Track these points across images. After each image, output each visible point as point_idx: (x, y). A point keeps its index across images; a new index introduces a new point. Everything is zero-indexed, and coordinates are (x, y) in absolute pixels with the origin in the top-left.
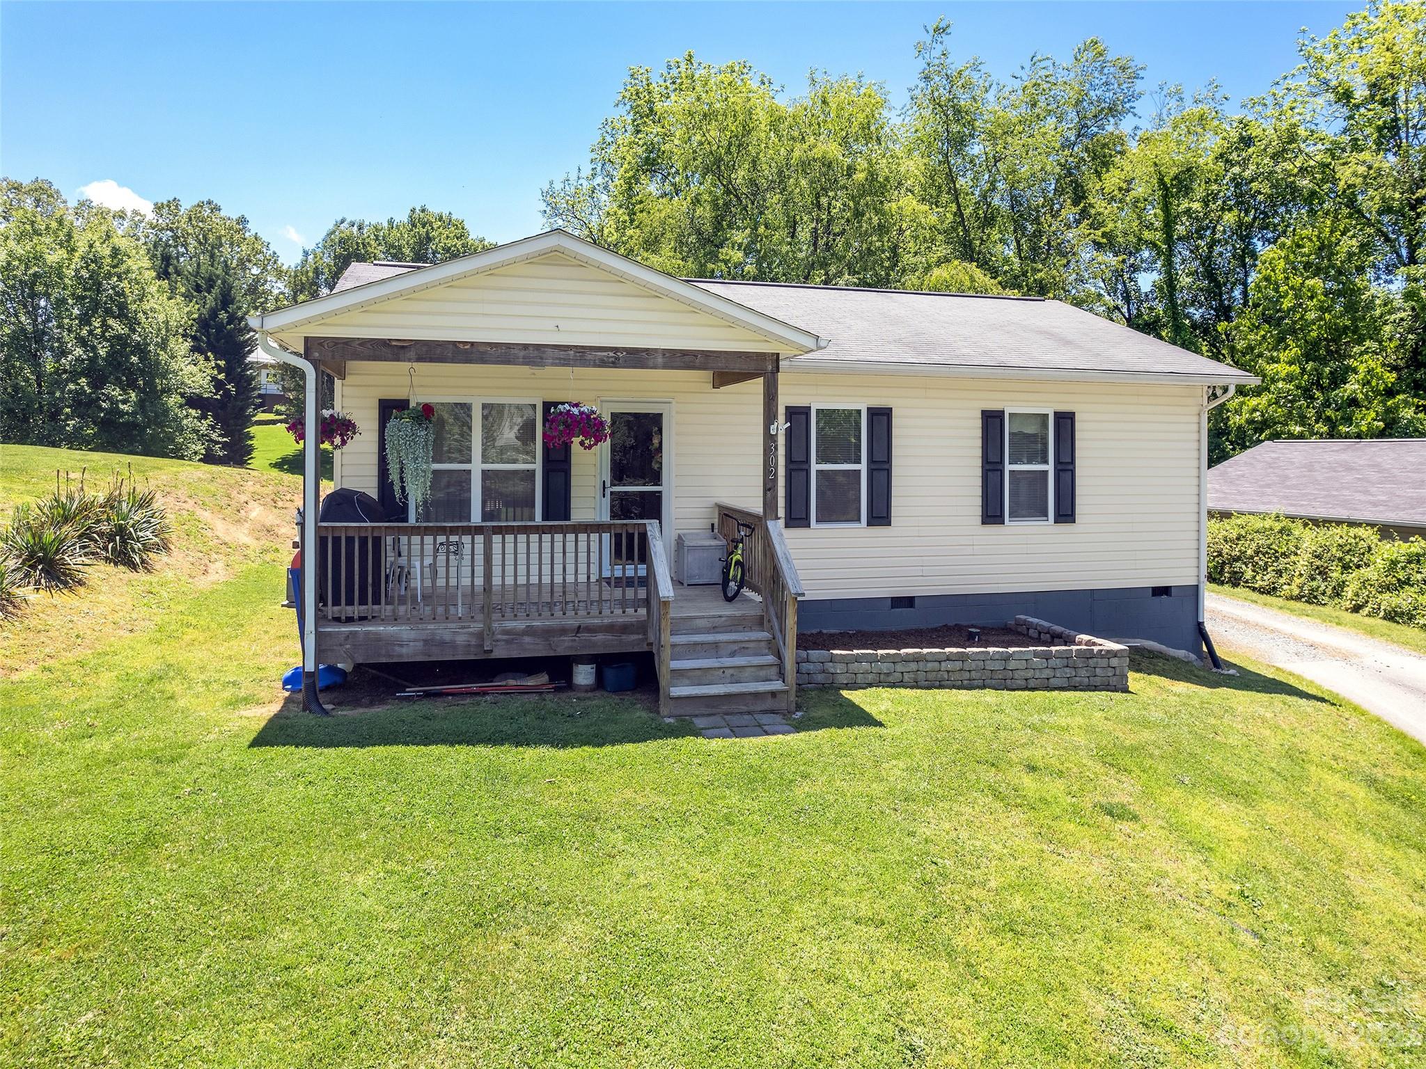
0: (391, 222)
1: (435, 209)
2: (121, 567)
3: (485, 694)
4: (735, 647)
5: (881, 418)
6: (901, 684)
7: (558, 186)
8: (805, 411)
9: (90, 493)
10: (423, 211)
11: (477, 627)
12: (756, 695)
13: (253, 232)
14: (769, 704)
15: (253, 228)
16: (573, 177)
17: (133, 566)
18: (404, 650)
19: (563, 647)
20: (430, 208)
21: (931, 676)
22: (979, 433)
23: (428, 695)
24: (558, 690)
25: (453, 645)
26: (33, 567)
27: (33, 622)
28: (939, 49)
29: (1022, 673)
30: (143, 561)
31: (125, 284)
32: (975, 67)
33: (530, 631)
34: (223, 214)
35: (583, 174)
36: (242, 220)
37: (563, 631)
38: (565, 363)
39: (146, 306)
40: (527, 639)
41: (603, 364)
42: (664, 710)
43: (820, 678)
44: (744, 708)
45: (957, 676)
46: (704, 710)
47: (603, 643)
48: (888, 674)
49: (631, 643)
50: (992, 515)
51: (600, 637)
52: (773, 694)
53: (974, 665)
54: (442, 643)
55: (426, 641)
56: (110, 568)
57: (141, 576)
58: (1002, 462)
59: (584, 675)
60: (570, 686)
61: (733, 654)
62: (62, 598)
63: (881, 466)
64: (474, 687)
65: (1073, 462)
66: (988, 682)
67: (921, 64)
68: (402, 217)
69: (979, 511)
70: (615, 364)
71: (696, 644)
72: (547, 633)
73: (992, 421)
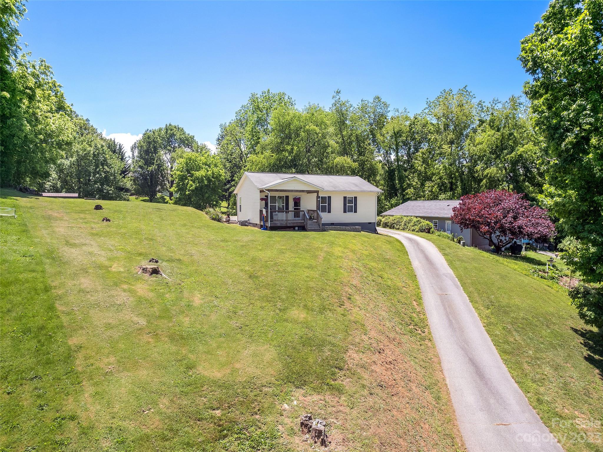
5: (330, 198)
8: (321, 197)
11: (286, 222)
12: (317, 229)
18: (278, 225)
19: (295, 225)
22: (343, 200)
28: (338, 97)
29: (348, 230)
32: (348, 102)
33: (292, 223)
47: (299, 225)
49: (302, 225)
55: (281, 224)
58: (346, 204)
59: (297, 228)
61: (315, 226)
63: (329, 204)
65: (357, 204)
67: (333, 101)
69: (343, 211)
73: (345, 198)
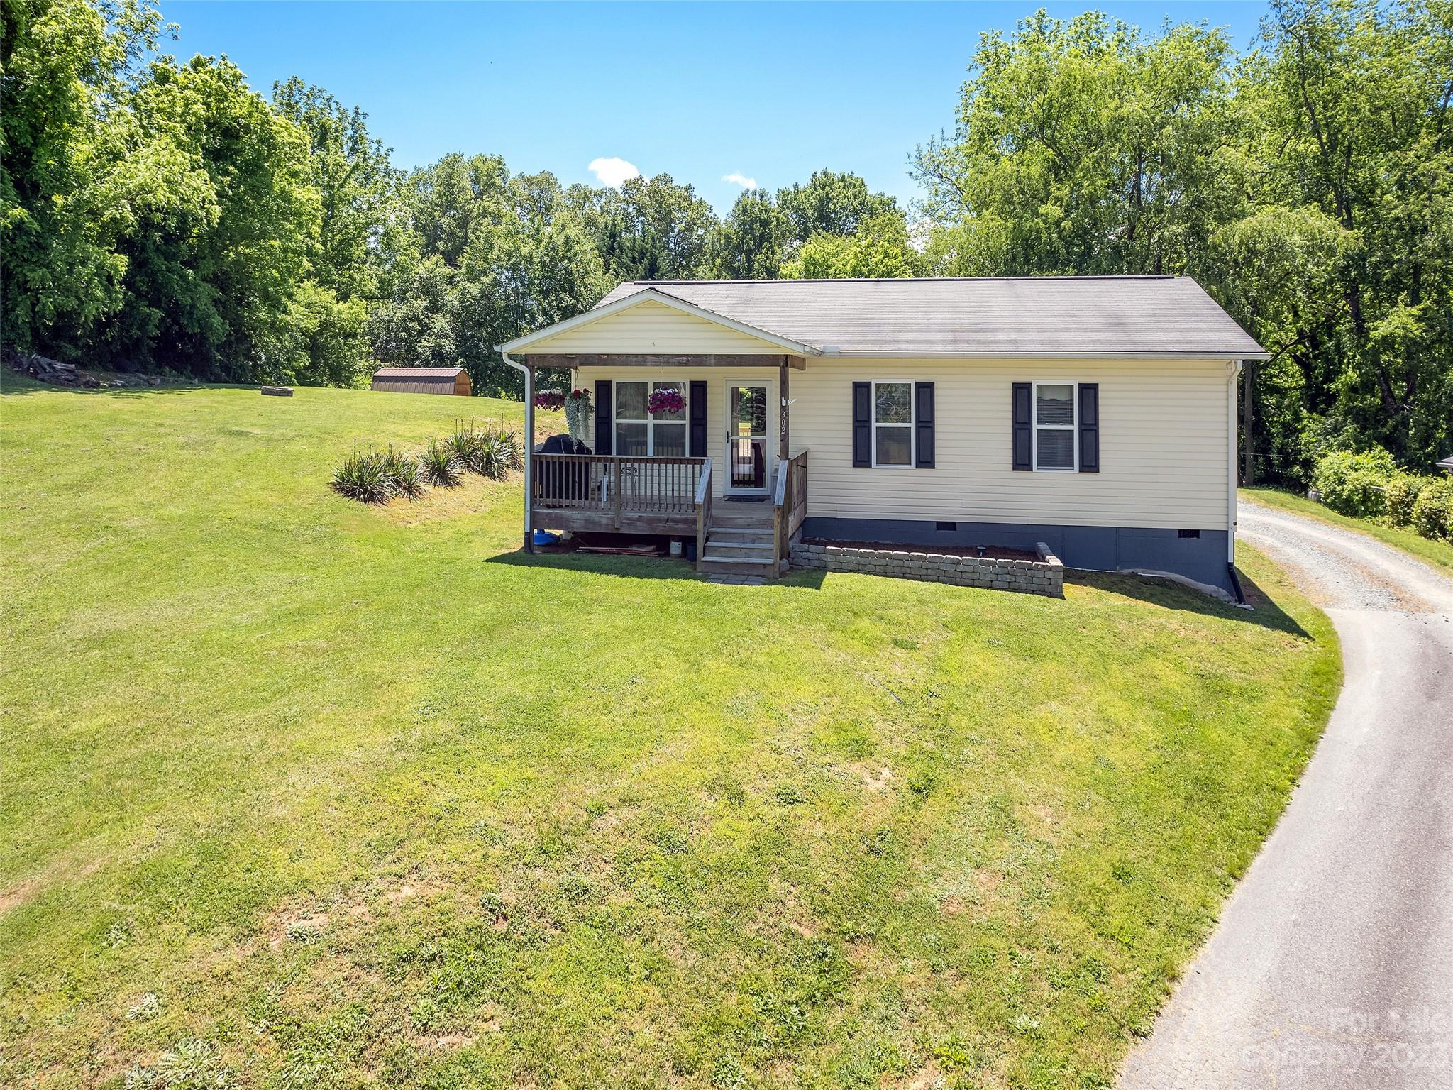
0: (796, 186)
1: (836, 171)
2: (486, 477)
3: (620, 554)
4: (754, 537)
5: (926, 388)
6: (874, 573)
7: (925, 149)
8: (867, 385)
9: (475, 433)
10: (825, 173)
11: (612, 514)
12: (753, 565)
13: (698, 198)
14: (761, 571)
15: (697, 195)
16: (938, 139)
17: (492, 476)
18: (575, 525)
19: (660, 530)
20: (831, 171)
21: (896, 570)
22: (1010, 400)
23: (591, 552)
24: (660, 555)
25: (599, 524)
26: (433, 474)
27: (427, 502)
29: (970, 575)
30: (499, 474)
31: (573, 265)
33: (640, 519)
34: (674, 184)
35: (947, 135)
36: (689, 189)
37: (659, 520)
38: (658, 364)
39: (587, 281)
40: (639, 523)
41: (680, 364)
42: (698, 569)
43: (816, 563)
44: (746, 572)
45: (917, 571)
46: (722, 571)
48: (865, 565)
50: (1021, 462)
51: (680, 525)
52: (765, 565)
53: (930, 565)
54: (594, 523)
55: (586, 521)
56: (480, 477)
57: (497, 483)
58: (1030, 423)
59: (675, 548)
60: (667, 554)
61: (753, 541)
62: (445, 492)
63: (927, 425)
64: (614, 549)
65: (1096, 423)
66: (941, 578)
68: (805, 182)
69: (1010, 460)
70: (686, 364)
71: (730, 533)
72: (650, 521)
73: (1021, 391)
